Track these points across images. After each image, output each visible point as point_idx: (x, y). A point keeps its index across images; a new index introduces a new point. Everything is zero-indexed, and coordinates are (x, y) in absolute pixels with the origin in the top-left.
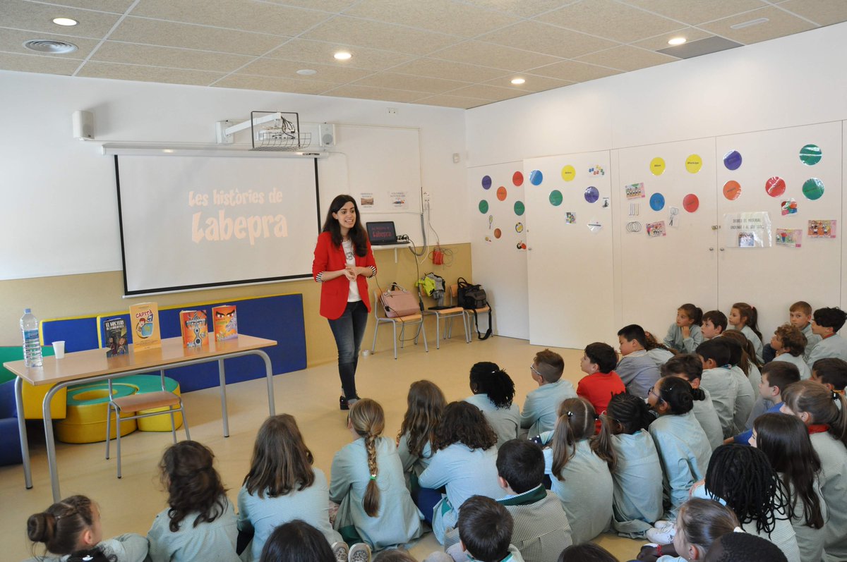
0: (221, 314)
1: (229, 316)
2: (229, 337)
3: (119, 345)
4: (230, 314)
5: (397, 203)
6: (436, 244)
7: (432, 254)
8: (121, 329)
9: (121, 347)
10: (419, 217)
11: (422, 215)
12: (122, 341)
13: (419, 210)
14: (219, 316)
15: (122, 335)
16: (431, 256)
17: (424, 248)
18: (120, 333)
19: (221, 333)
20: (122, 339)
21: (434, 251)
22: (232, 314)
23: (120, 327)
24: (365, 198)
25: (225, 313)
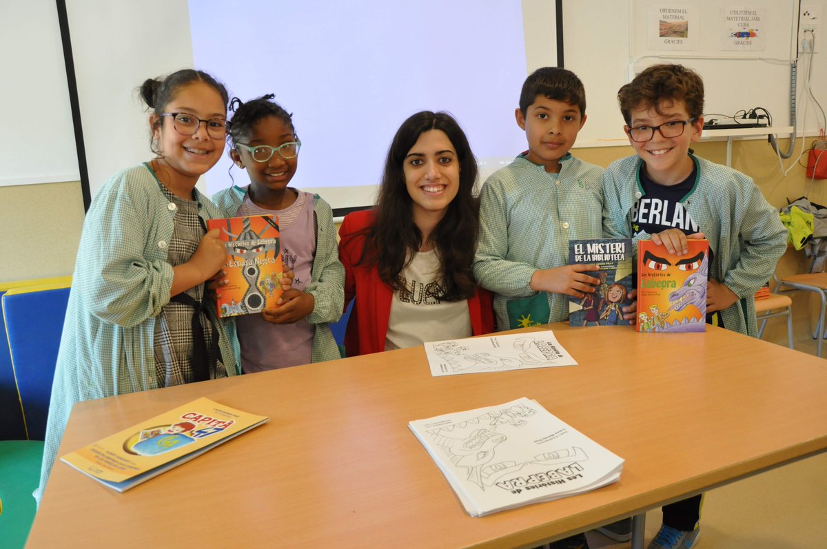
0: (660, 261)
1: (683, 267)
2: (676, 326)
3: (607, 303)
4: (688, 262)
5: (740, 35)
6: (818, 134)
7: (806, 155)
8: (616, 263)
9: (612, 307)
10: (788, 69)
11: (794, 67)
12: (615, 294)
13: (787, 54)
14: (652, 264)
15: (618, 277)
16: (804, 159)
17: (791, 139)
18: (613, 272)
19: (655, 311)
20: (616, 288)
21: (813, 148)
22: (695, 265)
23: (615, 257)
24: (669, 21)
25: (673, 261)
